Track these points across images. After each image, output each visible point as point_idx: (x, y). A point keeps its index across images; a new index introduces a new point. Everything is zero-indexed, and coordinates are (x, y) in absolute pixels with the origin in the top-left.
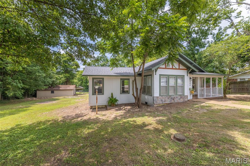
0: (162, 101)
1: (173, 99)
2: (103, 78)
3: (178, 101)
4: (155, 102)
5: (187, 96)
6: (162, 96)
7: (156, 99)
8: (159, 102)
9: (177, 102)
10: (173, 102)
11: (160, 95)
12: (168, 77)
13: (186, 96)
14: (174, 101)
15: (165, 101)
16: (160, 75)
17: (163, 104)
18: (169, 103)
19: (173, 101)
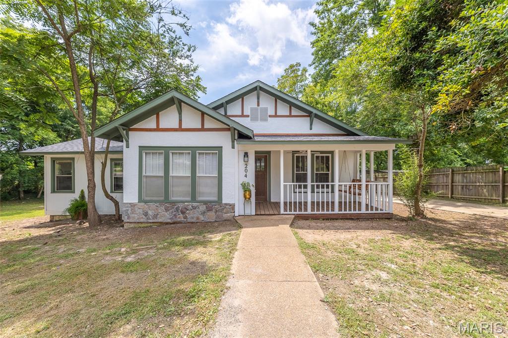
0: (146, 216)
1: (183, 213)
2: (73, 159)
3: (198, 218)
4: (126, 217)
5: (232, 206)
6: (146, 202)
7: (128, 210)
8: (137, 216)
9: (193, 221)
10: (183, 219)
11: (140, 200)
12: (166, 152)
13: (225, 204)
14: (185, 218)
15: (155, 216)
16: (142, 148)
17: (149, 225)
18: (169, 221)
19: (180, 218)
